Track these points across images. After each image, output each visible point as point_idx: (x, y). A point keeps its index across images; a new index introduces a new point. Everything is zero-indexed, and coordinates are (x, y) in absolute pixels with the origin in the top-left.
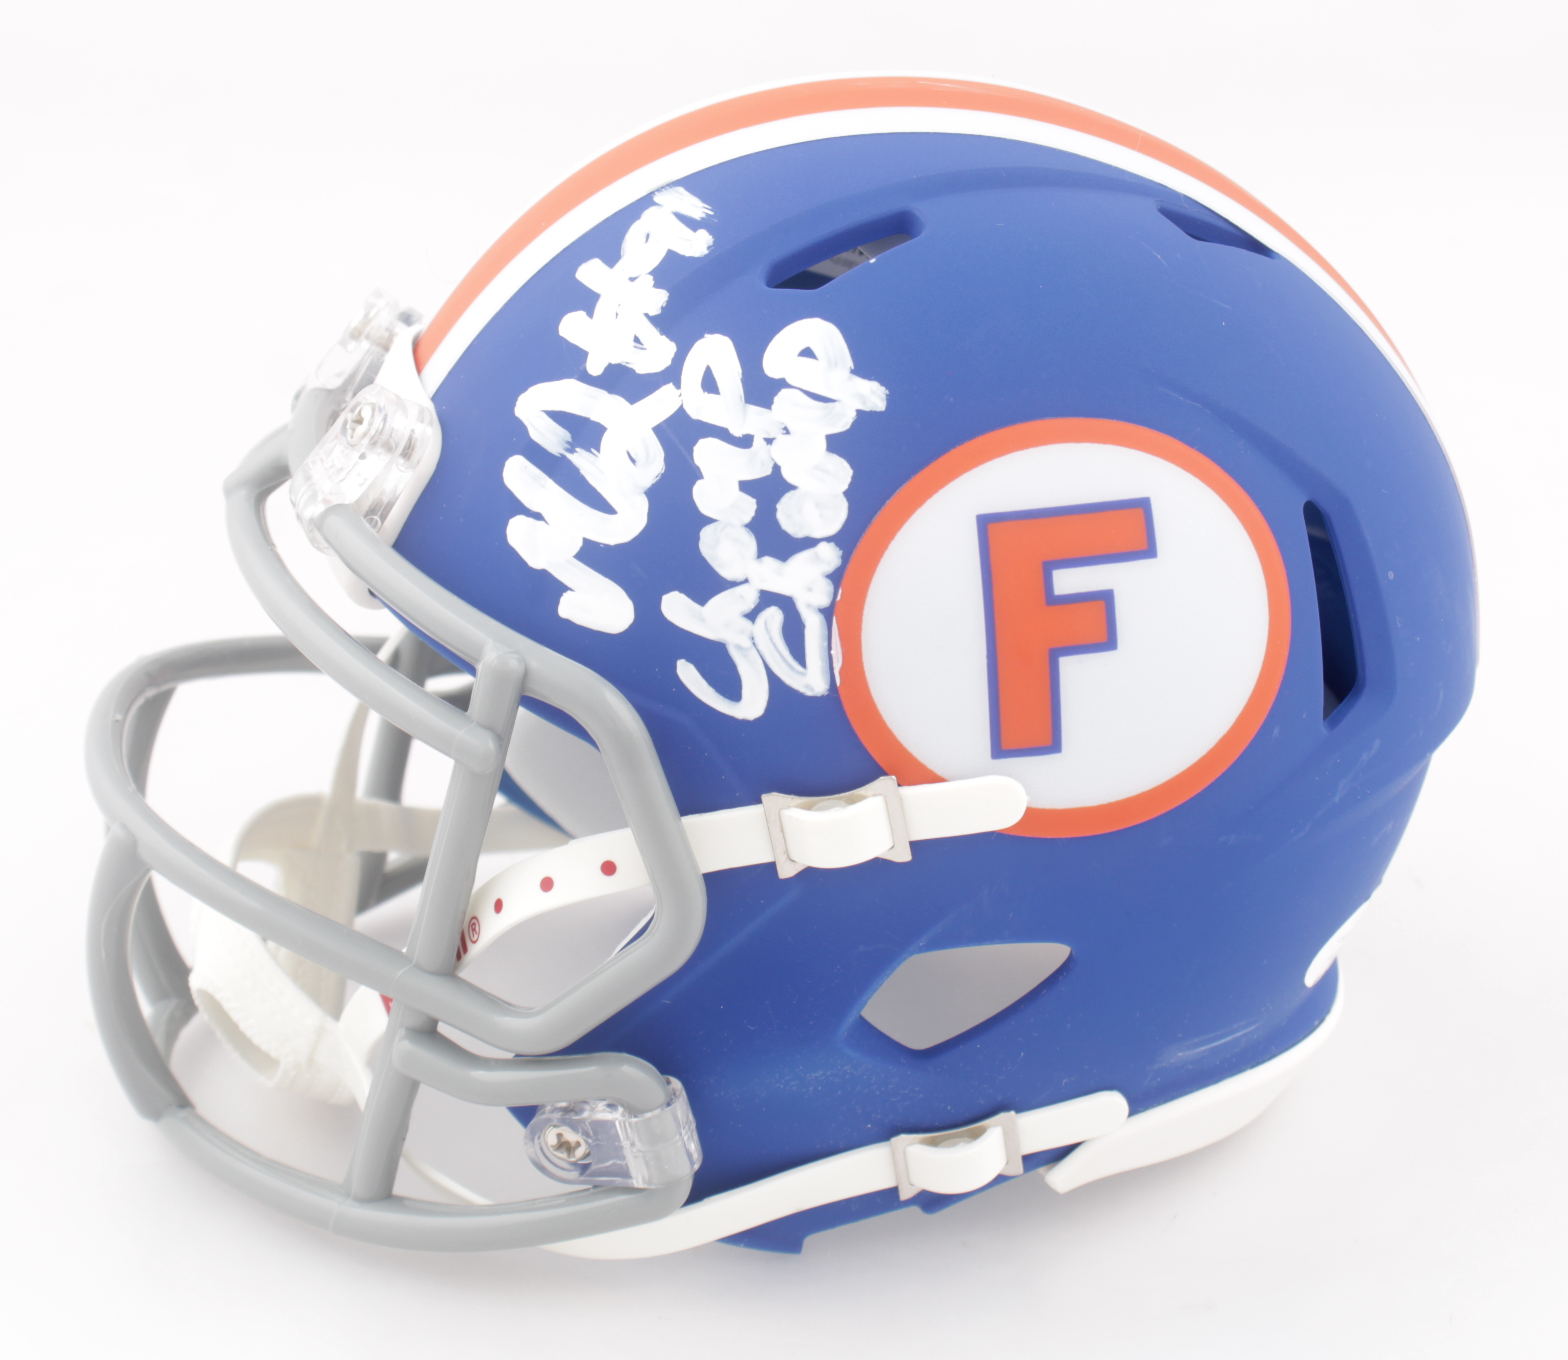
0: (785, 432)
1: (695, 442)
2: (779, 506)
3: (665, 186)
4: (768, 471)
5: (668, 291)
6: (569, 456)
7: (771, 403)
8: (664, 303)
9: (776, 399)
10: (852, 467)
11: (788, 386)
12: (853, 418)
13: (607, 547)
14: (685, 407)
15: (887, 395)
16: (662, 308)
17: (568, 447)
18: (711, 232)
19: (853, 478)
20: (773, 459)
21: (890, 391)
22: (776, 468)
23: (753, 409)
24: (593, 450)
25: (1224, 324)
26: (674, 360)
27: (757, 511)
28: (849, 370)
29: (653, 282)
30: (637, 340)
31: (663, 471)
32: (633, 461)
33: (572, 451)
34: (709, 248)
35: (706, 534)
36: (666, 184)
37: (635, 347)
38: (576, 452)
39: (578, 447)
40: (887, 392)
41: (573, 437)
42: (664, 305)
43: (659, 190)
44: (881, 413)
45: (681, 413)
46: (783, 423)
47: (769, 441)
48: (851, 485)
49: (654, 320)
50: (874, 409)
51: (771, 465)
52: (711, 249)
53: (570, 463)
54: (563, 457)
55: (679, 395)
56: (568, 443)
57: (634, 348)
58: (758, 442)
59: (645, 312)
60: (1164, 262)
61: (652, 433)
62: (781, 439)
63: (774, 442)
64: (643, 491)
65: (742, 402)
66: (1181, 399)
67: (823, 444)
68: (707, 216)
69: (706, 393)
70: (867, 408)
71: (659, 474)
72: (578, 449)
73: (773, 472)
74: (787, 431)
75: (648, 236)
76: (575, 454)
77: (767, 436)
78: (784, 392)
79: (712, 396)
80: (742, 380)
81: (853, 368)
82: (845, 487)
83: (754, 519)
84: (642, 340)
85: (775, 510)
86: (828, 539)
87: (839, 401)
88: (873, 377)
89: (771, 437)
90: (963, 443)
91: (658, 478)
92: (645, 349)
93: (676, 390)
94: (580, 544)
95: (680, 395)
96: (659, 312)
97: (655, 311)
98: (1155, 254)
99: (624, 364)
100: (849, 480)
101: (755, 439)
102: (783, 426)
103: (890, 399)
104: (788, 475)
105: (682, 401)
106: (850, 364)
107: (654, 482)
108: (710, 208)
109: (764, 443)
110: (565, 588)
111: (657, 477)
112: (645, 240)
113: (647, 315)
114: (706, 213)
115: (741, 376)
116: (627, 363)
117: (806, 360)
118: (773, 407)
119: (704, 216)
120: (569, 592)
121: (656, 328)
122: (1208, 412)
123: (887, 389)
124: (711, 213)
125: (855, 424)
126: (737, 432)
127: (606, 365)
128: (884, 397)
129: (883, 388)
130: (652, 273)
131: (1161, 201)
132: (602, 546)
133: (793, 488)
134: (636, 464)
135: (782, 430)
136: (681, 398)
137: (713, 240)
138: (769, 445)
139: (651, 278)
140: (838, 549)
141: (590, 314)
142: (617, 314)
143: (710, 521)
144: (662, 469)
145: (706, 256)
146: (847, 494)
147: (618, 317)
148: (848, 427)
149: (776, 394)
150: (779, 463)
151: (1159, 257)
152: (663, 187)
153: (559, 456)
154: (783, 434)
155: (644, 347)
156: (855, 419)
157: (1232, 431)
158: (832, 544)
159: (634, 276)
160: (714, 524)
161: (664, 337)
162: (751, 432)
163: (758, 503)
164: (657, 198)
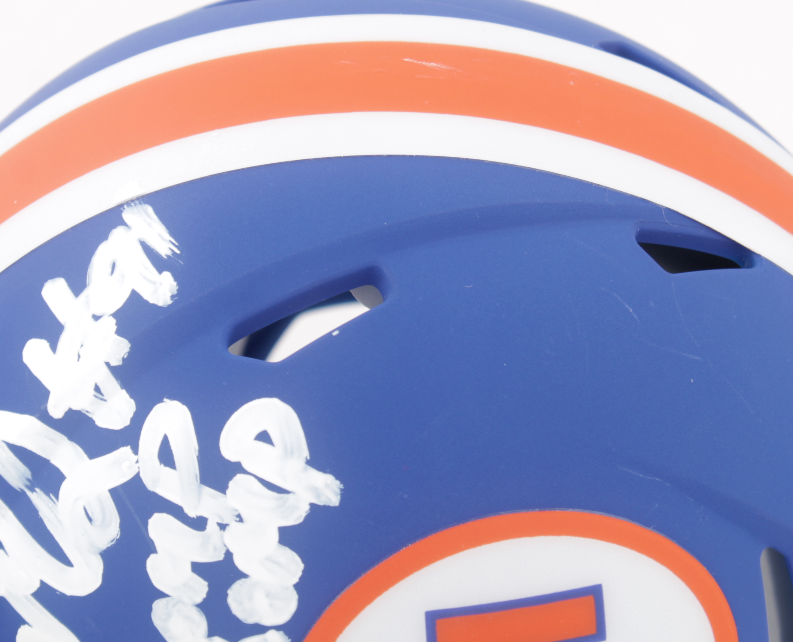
0: (238, 519)
1: (150, 516)
2: (229, 592)
3: (135, 200)
4: (220, 557)
5: (130, 341)
6: (29, 493)
7: (227, 487)
8: (125, 354)
9: (231, 484)
10: (304, 561)
11: (245, 472)
12: (307, 512)
13: (63, 595)
14: (142, 475)
15: (341, 490)
16: (124, 359)
17: (28, 484)
18: (176, 278)
19: (304, 572)
20: (225, 546)
21: (344, 486)
22: (229, 555)
23: (208, 491)
24: (51, 495)
25: (692, 381)
26: (133, 420)
27: (208, 594)
28: (305, 461)
29: (115, 328)
30: (97, 389)
31: (118, 537)
32: (90, 520)
33: (32, 490)
34: (172, 297)
35: (158, 606)
36: (135, 198)
37: (96, 396)
38: (36, 492)
39: (37, 487)
40: (342, 486)
41: (33, 475)
42: (125, 357)
43: (129, 203)
44: (335, 508)
45: (137, 480)
46: (236, 510)
47: (223, 527)
48: (301, 578)
49: (115, 371)
50: (327, 504)
51: (224, 551)
52: (174, 299)
53: (29, 501)
54: (23, 493)
55: (135, 461)
56: (28, 480)
57: (94, 397)
58: (211, 526)
59: (107, 361)
60: (635, 316)
61: (108, 495)
62: (234, 526)
63: (228, 528)
64: (99, 552)
65: (197, 481)
66: (641, 476)
67: (275, 536)
68: (173, 254)
69: (162, 465)
70: (320, 502)
71: (114, 539)
72: (37, 490)
73: (225, 558)
74: (240, 518)
75: (114, 266)
76: (34, 493)
77: (220, 522)
78: (239, 477)
79: (168, 469)
80: (198, 457)
81: (309, 458)
82: (296, 580)
83: (205, 600)
84: (103, 391)
85: (226, 595)
86: (278, 628)
87: (294, 493)
88: (328, 470)
89: (224, 522)
90: (415, 541)
91: (113, 543)
92: (105, 400)
93: (133, 455)
94: (37, 585)
95: (137, 462)
96: (120, 363)
97: (116, 362)
98: (627, 306)
99: (84, 412)
100: (300, 574)
101: (210, 523)
102: (237, 513)
103: (344, 495)
104: (240, 563)
105: (139, 468)
106: (306, 453)
107: (109, 545)
108: (177, 244)
109: (218, 528)
110: (23, 622)
111: (112, 541)
112: (110, 270)
113: (108, 364)
114: (173, 251)
115: (197, 453)
116: (87, 412)
117: (261, 445)
118: (228, 491)
119: (170, 253)
120: (26, 626)
121: (117, 381)
122: (668, 485)
123: (342, 483)
124: (178, 252)
125: (308, 518)
126: (192, 513)
127: (66, 409)
128: (338, 491)
129: (338, 482)
130: (115, 315)
131: (642, 222)
132: (58, 593)
133: (244, 576)
134: (92, 522)
135: (236, 517)
136: (137, 465)
137: (177, 288)
138: (222, 531)
139: (113, 321)
140: (287, 637)
141: (54, 347)
142: (79, 356)
143: (162, 595)
144: (118, 535)
145: (169, 306)
146: (297, 586)
147: (80, 359)
148: (301, 520)
149: (231, 478)
150: (231, 550)
151: (631, 310)
152: (132, 201)
153: (19, 490)
154: (236, 521)
155: (105, 398)
156: (308, 512)
157: (692, 500)
158: (281, 633)
159: (98, 313)
160: (167, 599)
161: (124, 391)
162: (205, 515)
163: (209, 586)
164: (127, 216)
